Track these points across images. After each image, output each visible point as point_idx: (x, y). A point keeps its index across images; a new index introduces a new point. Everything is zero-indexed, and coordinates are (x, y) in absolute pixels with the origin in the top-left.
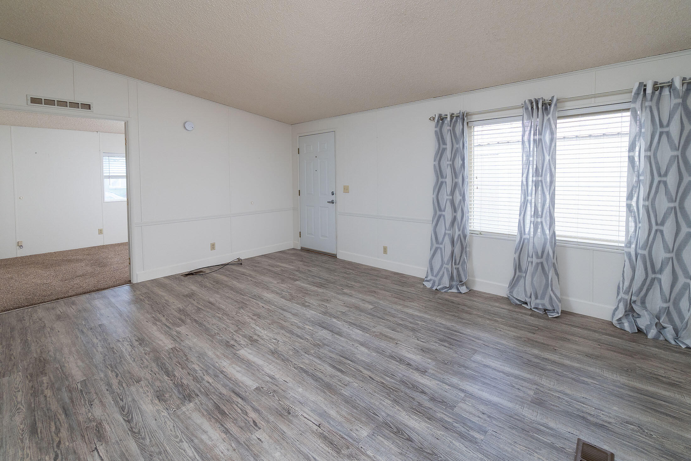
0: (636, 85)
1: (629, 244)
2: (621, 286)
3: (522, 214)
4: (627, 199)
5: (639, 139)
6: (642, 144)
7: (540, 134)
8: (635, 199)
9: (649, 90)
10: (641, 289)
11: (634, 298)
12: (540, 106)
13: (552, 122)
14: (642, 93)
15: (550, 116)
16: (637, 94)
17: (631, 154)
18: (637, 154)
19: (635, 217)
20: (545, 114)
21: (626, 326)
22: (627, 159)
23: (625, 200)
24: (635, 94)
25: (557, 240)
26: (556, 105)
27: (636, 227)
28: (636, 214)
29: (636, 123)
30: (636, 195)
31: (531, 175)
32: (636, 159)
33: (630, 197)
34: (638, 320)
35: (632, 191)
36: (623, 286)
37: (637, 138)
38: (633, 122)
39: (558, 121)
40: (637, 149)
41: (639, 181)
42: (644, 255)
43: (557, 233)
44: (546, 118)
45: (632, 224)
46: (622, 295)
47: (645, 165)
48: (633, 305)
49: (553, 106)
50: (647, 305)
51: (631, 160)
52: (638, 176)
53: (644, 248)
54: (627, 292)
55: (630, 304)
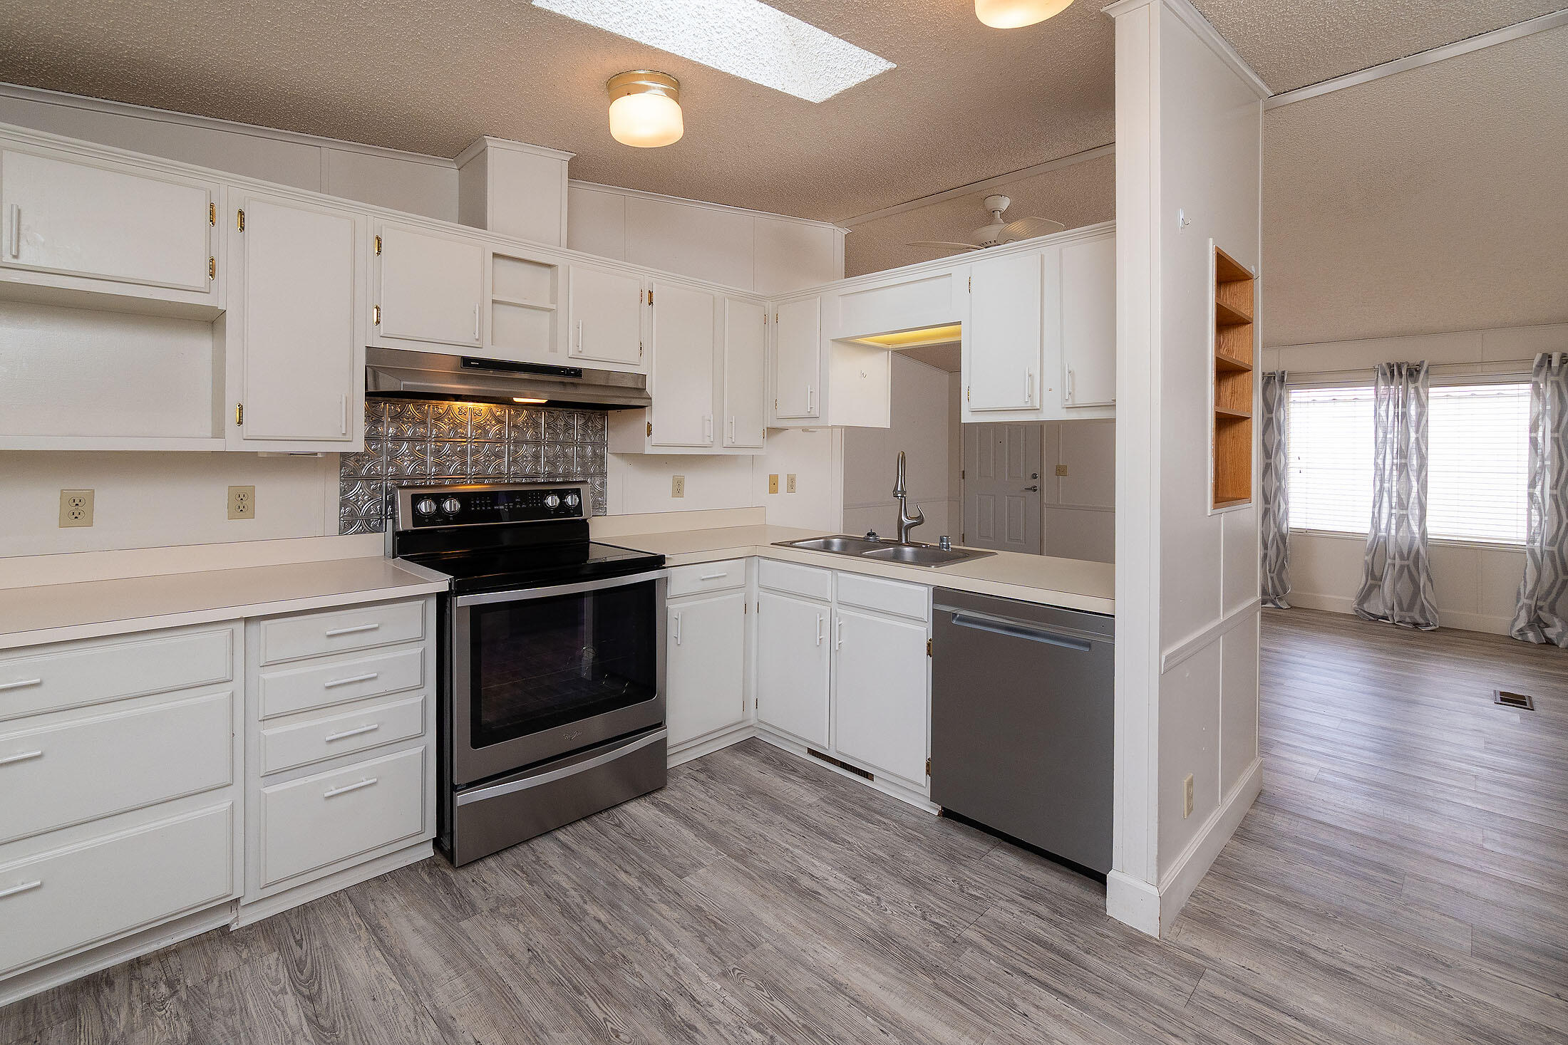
0: (1538, 357)
1: (1531, 540)
2: (1522, 591)
3: (1377, 506)
4: (1529, 488)
5: (1543, 418)
6: (1547, 424)
7: (1404, 406)
8: (1539, 488)
9: (1555, 363)
10: (1549, 592)
11: (1540, 603)
12: (1404, 372)
13: (1421, 390)
14: (1546, 365)
15: (1419, 384)
16: (1540, 366)
17: (1533, 435)
18: (1540, 434)
19: (1539, 509)
20: (1409, 382)
21: (1531, 636)
22: (1528, 440)
23: (1527, 489)
24: (1537, 366)
25: (1429, 540)
26: (1427, 372)
27: (1541, 519)
28: (1542, 505)
29: (1539, 399)
30: (1540, 483)
31: (1389, 457)
32: (1540, 440)
33: (1532, 485)
34: (1545, 629)
35: (1535, 477)
36: (1525, 590)
37: (1541, 417)
38: (1535, 398)
39: (1431, 390)
40: (1541, 429)
41: (1543, 467)
42: (1553, 552)
43: (1429, 530)
44: (1411, 386)
45: (1536, 518)
46: (1523, 600)
47: (1552, 447)
48: (1540, 612)
49: (1422, 373)
50: (1557, 612)
51: (1534, 442)
52: (1543, 460)
53: (1552, 543)
54: (1531, 596)
55: (1535, 611)
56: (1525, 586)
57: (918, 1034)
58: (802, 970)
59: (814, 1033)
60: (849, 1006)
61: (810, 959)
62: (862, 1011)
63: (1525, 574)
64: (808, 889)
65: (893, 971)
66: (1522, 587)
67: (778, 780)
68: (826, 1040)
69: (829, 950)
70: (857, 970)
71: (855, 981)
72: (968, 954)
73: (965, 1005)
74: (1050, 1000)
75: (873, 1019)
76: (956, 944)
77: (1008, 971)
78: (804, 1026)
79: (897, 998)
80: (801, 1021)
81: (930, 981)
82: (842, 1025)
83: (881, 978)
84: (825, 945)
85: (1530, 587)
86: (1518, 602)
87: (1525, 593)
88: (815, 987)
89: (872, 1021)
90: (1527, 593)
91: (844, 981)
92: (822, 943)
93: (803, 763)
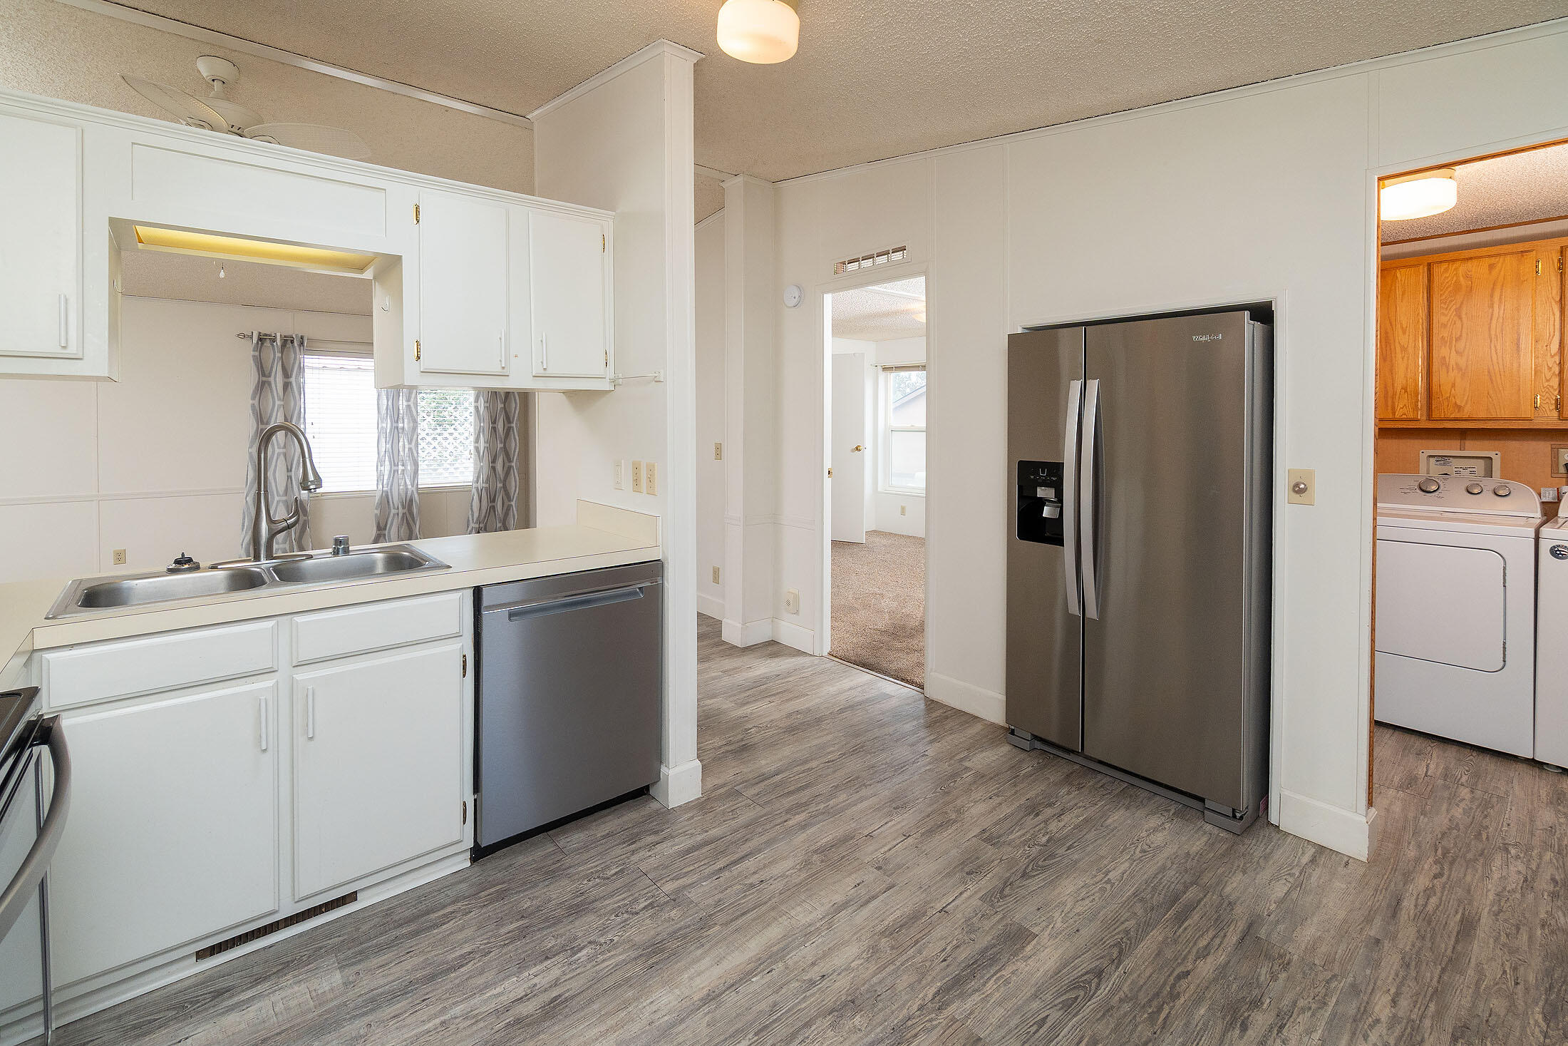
56: (473, 515)
57: (775, 949)
58: (681, 1028)
59: (766, 1027)
60: (737, 993)
61: (666, 1018)
62: (745, 983)
63: (472, 506)
64: (545, 1006)
65: (699, 952)
66: (470, 516)
67: (233, 1018)
68: (775, 1017)
69: (657, 999)
70: (691, 979)
71: (706, 983)
72: (693, 895)
73: (748, 912)
74: (750, 864)
75: (756, 975)
76: (675, 900)
77: (716, 877)
78: (756, 1034)
79: (733, 955)
80: (750, 1036)
81: (717, 928)
82: (759, 1001)
83: (706, 962)
84: (648, 1002)
85: (476, 515)
86: (468, 527)
87: (473, 520)
88: (707, 1018)
89: (758, 978)
90: (475, 519)
91: (705, 992)
92: (645, 1004)
93: (204, 980)
